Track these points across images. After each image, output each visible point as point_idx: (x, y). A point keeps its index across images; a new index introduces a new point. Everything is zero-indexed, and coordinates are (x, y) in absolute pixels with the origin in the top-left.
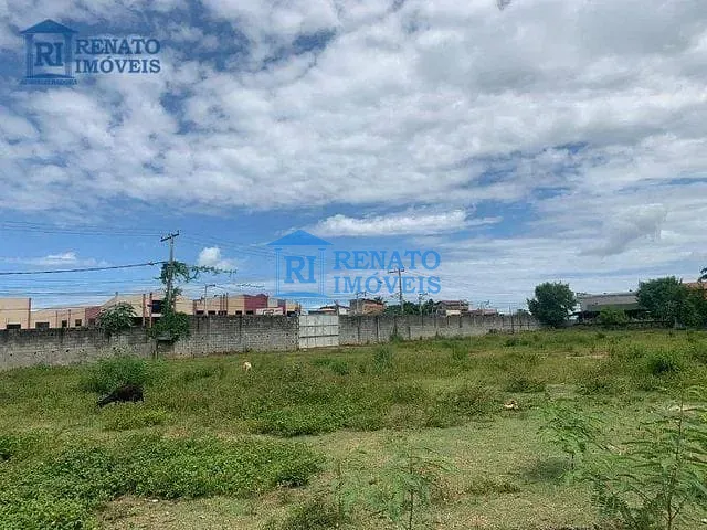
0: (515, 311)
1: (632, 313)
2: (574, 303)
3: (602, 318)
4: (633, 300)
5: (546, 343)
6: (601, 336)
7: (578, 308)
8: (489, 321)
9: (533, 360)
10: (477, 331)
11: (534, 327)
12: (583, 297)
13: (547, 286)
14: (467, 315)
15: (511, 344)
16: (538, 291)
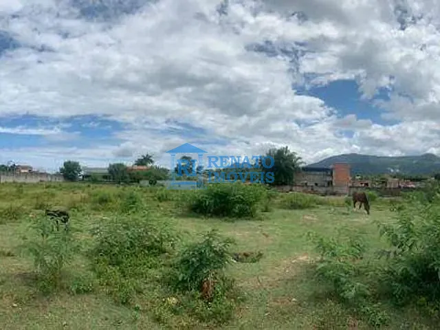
0: (54, 172)
1: (105, 177)
2: (81, 171)
3: (91, 178)
4: (106, 171)
5: (64, 188)
6: (89, 186)
7: (82, 173)
8: (41, 177)
9: (53, 195)
10: (35, 180)
11: (61, 180)
12: (85, 168)
13: (69, 162)
14: (31, 172)
15: (47, 187)
16: (65, 164)
